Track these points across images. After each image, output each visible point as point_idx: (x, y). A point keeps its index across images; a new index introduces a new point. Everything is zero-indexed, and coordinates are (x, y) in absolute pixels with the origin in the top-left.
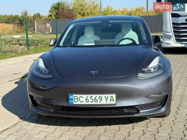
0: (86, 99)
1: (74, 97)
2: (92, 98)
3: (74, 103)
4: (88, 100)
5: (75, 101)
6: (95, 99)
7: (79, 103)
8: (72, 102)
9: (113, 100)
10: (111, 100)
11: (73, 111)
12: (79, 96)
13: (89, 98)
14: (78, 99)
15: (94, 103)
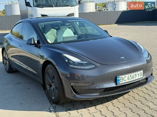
0: (128, 78)
1: (121, 78)
2: (131, 76)
3: (121, 83)
4: (129, 78)
5: (121, 81)
6: (133, 77)
7: (124, 82)
8: (119, 82)
9: (142, 75)
10: (141, 75)
11: (113, 90)
12: (123, 77)
13: (129, 77)
14: (123, 79)
15: (132, 80)
